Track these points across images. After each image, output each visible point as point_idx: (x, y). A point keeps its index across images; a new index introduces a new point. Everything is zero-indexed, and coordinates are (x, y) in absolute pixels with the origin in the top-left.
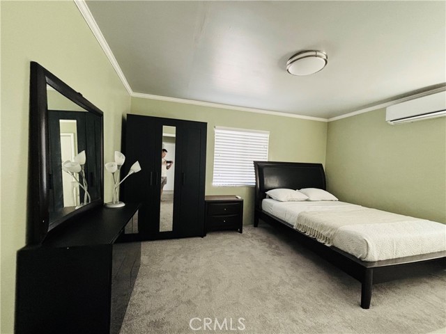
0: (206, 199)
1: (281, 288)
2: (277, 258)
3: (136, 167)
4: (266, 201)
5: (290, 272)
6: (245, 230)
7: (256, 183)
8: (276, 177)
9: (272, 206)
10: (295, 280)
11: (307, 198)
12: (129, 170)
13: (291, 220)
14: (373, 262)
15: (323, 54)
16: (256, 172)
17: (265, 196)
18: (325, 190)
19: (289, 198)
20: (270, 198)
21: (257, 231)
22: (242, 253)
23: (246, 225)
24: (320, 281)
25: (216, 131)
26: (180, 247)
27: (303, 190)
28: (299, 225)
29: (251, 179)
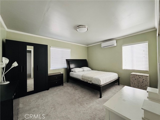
0: (48, 75)
1: (79, 99)
2: (76, 91)
3: (15, 64)
4: (71, 73)
5: (81, 94)
6: (64, 84)
7: (67, 67)
8: (73, 64)
9: (73, 74)
10: (83, 96)
11: (83, 70)
12: (11, 66)
13: (80, 78)
14: (102, 85)
15: (87, 27)
16: (67, 63)
17: (70, 71)
18: (88, 67)
19: (78, 71)
20: (72, 71)
21: (68, 84)
22: (65, 92)
23: (64, 82)
24: (89, 94)
25: (51, 48)
26: (38, 96)
27: (82, 68)
28: (82, 79)
29: (65, 66)
